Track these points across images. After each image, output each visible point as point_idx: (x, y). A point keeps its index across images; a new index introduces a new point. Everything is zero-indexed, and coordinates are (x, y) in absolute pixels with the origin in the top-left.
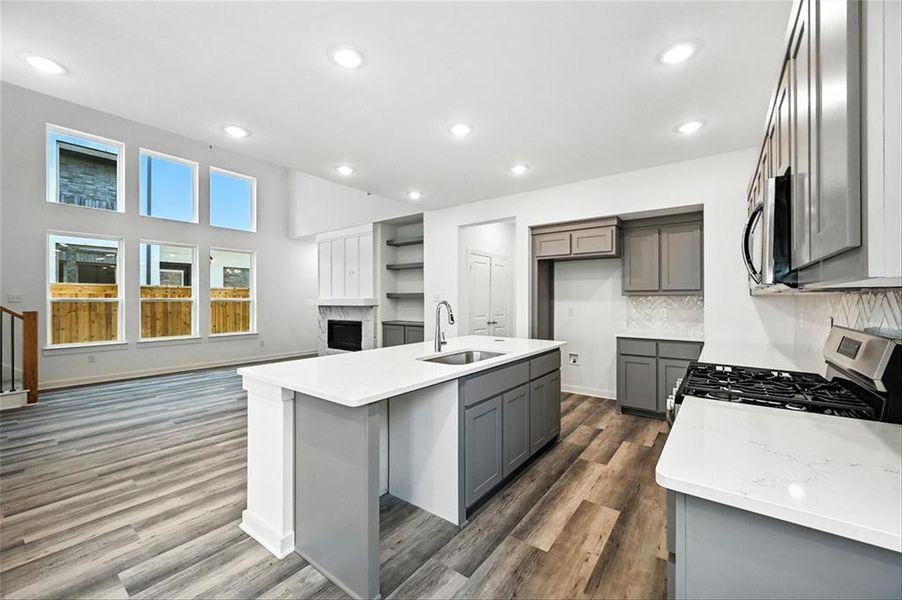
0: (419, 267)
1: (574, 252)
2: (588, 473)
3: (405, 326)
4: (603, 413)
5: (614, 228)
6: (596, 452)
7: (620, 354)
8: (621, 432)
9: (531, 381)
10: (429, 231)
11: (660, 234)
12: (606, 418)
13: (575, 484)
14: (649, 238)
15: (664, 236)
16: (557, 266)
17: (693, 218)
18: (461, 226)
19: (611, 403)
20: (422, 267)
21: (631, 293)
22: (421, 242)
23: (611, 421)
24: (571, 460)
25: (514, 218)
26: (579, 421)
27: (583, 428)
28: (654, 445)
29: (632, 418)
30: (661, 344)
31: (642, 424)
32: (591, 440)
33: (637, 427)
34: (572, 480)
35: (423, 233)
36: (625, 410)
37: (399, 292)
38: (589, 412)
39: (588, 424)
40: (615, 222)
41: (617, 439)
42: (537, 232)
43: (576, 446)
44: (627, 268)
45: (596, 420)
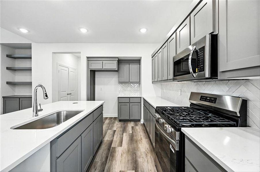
0: (30, 70)
1: (103, 68)
2: (117, 153)
3: (19, 98)
4: (114, 123)
5: (117, 61)
6: (116, 142)
7: (119, 103)
8: (121, 129)
9: (93, 122)
10: (35, 53)
11: (129, 65)
12: (115, 125)
13: (114, 162)
14: (126, 66)
15: (130, 65)
16: (96, 73)
17: (138, 61)
18: (54, 53)
19: (115, 118)
20: (31, 70)
21: (120, 83)
22: (30, 58)
23: (117, 126)
24: (109, 149)
25: (80, 53)
26: (107, 129)
27: (109, 131)
28: (132, 132)
29: (123, 123)
30: (130, 98)
31: (126, 124)
32: (113, 136)
33: (125, 126)
34: (112, 161)
35: (31, 53)
36: (120, 121)
37: (16, 81)
38: (109, 124)
39: (110, 129)
40: (117, 59)
41: (121, 133)
42: (89, 59)
43: (109, 141)
44: (120, 74)
45: (113, 127)
